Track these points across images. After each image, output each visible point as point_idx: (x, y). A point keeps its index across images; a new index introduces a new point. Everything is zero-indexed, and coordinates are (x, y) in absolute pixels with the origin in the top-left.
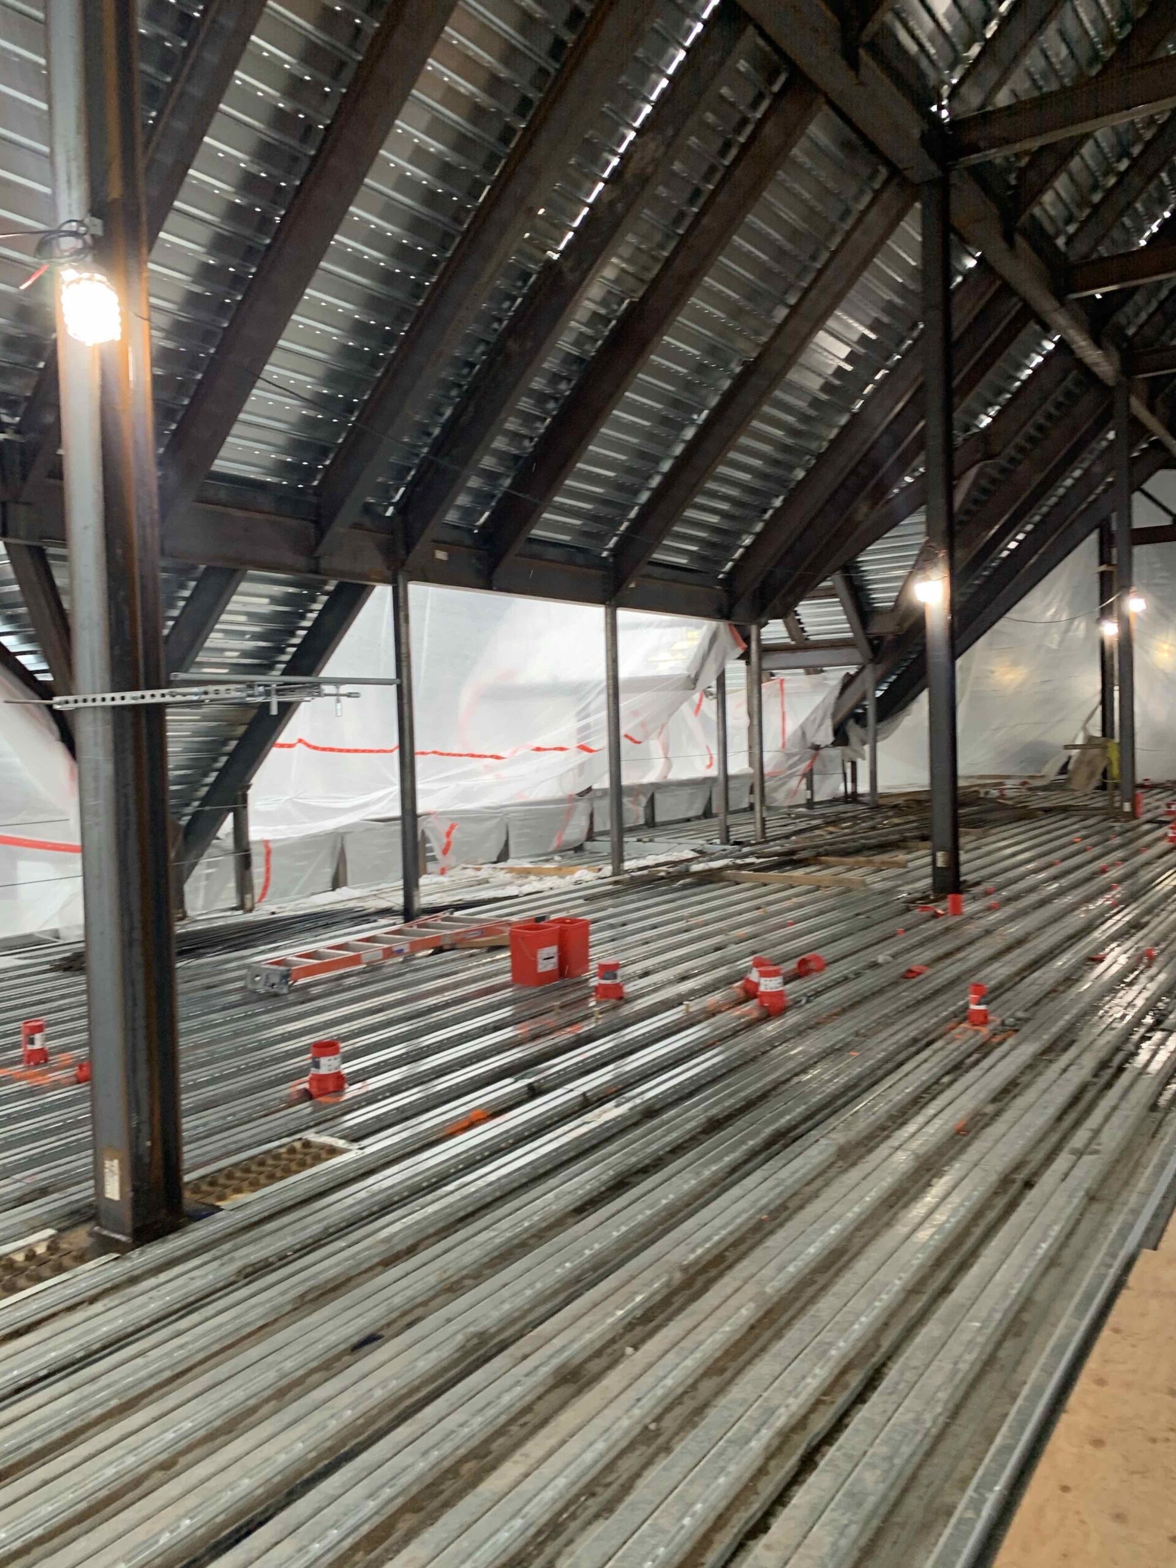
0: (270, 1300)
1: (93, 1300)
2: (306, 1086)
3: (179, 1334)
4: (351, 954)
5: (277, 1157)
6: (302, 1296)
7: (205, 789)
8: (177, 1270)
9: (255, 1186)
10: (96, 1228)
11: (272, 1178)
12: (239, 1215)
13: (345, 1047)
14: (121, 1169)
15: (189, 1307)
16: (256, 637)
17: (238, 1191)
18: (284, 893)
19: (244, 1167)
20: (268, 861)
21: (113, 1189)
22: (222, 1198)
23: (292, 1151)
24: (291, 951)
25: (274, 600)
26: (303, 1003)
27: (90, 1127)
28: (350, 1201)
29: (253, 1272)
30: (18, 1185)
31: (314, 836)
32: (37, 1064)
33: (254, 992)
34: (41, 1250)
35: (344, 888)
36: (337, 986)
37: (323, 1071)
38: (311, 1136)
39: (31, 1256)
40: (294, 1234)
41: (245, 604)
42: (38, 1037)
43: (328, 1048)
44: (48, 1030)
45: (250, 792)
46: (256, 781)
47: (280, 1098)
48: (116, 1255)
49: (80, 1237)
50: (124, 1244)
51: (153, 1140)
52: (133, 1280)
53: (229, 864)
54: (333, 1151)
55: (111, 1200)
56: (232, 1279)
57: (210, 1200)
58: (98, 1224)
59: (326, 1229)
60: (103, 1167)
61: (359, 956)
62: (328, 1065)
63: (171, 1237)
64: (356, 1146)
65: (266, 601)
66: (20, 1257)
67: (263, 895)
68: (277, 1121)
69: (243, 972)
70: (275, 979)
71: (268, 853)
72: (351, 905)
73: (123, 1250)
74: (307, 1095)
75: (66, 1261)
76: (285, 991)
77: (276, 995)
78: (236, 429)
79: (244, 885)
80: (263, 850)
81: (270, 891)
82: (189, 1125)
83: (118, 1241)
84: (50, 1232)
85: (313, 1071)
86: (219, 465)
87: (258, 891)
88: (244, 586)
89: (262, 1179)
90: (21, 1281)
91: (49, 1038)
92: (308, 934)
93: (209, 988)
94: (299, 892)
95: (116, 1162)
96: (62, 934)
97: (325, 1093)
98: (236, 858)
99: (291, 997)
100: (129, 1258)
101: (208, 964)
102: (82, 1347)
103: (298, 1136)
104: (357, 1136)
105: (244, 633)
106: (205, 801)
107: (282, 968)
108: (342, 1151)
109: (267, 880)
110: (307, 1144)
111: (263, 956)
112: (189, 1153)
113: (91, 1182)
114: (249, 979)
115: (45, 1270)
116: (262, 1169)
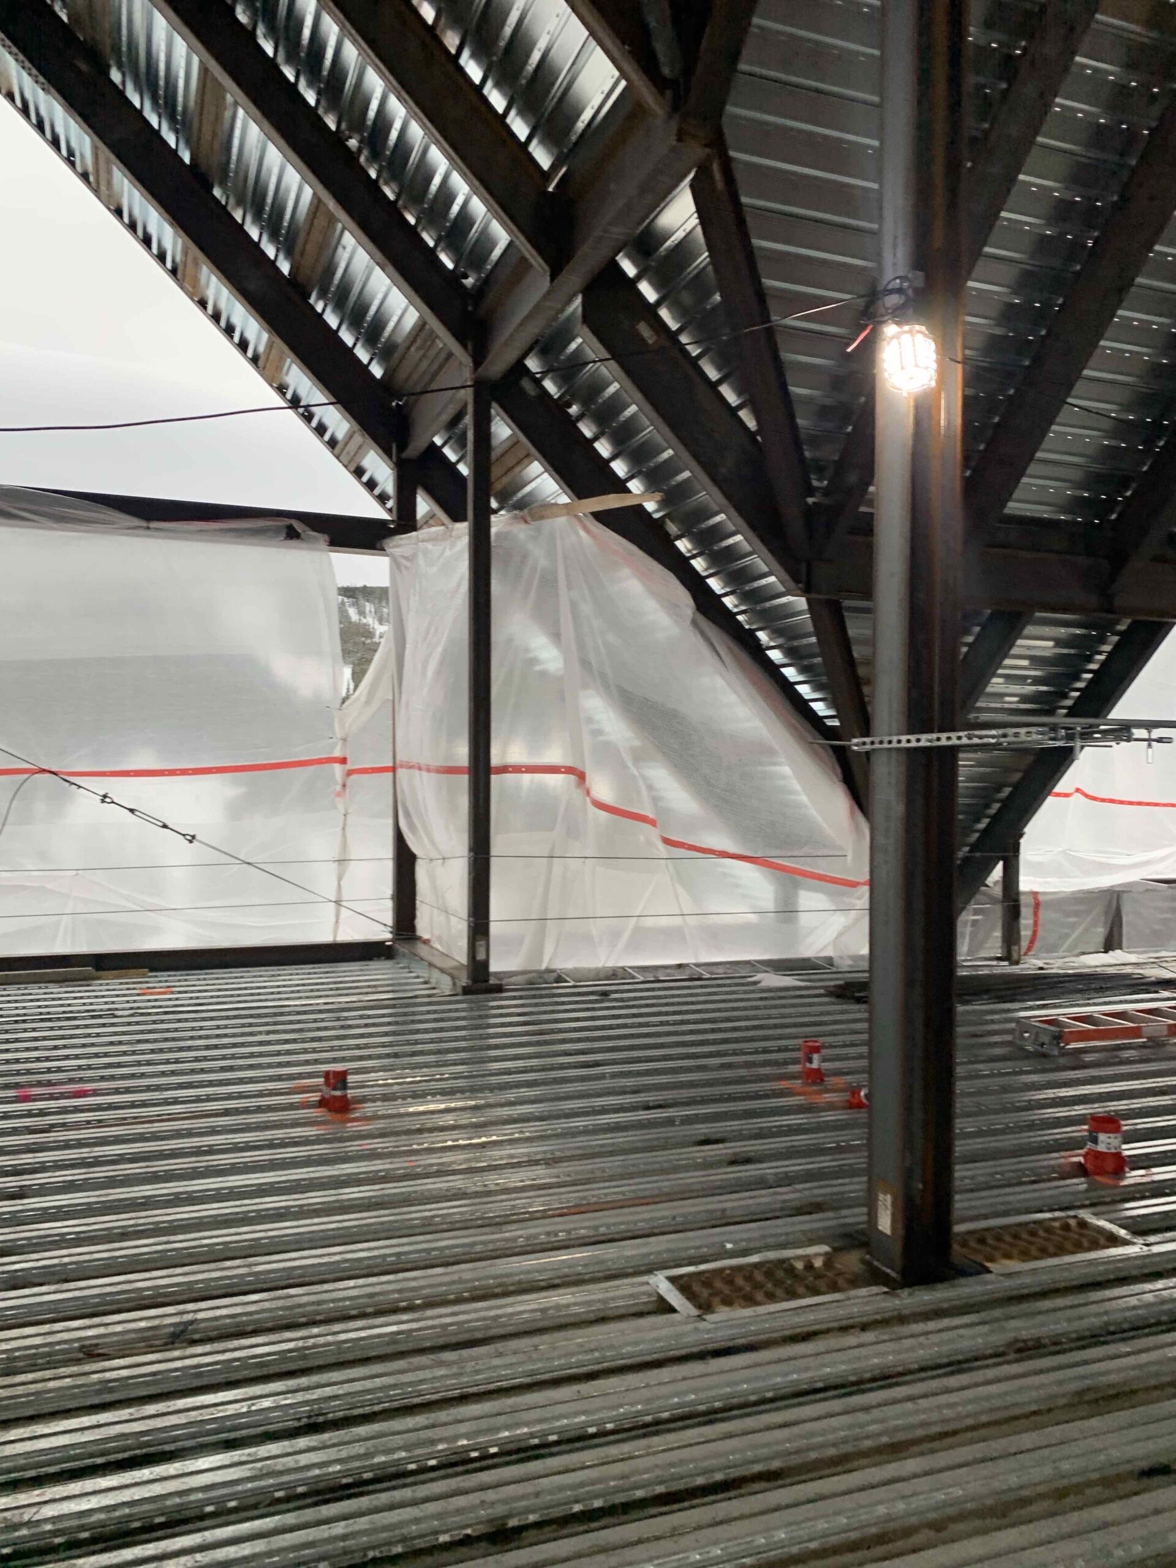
0: (1042, 1386)
1: (864, 1327)
2: (1081, 1159)
3: (948, 1391)
4: (1132, 1025)
5: (1049, 1230)
6: (1080, 1393)
7: (977, 835)
8: (946, 1322)
9: (1026, 1256)
10: (868, 1257)
11: (1044, 1253)
12: (1008, 1283)
13: (1127, 1125)
14: (894, 1204)
15: (957, 1365)
16: (1037, 681)
17: (1008, 1256)
18: (1052, 949)
19: (1015, 1232)
20: (1036, 914)
21: (885, 1223)
22: (992, 1260)
23: (1066, 1227)
24: (1064, 1011)
25: (1059, 643)
26: (1074, 1068)
27: (866, 1154)
28: (1133, 1301)
29: (1026, 1349)
30: (797, 1195)
31: (1089, 892)
32: (814, 1083)
33: (1022, 1049)
34: (818, 1263)
35: (1118, 951)
36: (1112, 1057)
37: (1101, 1148)
38: (1085, 1215)
39: (809, 1267)
40: (1069, 1320)
41: (1029, 648)
42: (815, 1057)
43: (1108, 1123)
44: (824, 1052)
45: (1022, 841)
46: (1028, 829)
47: (1052, 1166)
48: (886, 1289)
49: (852, 1261)
50: (894, 1280)
51: (924, 1183)
52: (902, 1319)
53: (997, 912)
54: (1114, 1240)
55: (882, 1233)
56: (1001, 1349)
57: (979, 1258)
58: (868, 1253)
59: (1107, 1324)
60: (876, 1199)
61: (1139, 1028)
62: (1106, 1142)
63: (939, 1286)
64: (1140, 1240)
65: (1051, 644)
66: (799, 1265)
67: (1029, 949)
68: (1049, 1190)
69: (1013, 1025)
70: (1046, 1039)
71: (1037, 905)
72: (1128, 970)
73: (893, 1286)
74: (1081, 1170)
75: (841, 1282)
76: (1056, 1052)
77: (1045, 1056)
78: (1032, 469)
79: (1011, 936)
80: (1031, 901)
81: (1037, 944)
82: (961, 1173)
83: (887, 1275)
84: (825, 1248)
85: (1090, 1145)
86: (1013, 507)
87: (1024, 944)
88: (1030, 630)
89: (1034, 1251)
90: (801, 1290)
91: (824, 1060)
92: (1079, 995)
93: (976, 1036)
94: (1069, 950)
95: (889, 1198)
96: (836, 962)
97: (1101, 1172)
98: (1004, 907)
99: (1062, 1061)
100: (897, 1296)
101: (974, 1011)
102: (854, 1372)
103: (1072, 1213)
104: (1142, 1228)
105: (1026, 677)
106: (974, 847)
107: (1052, 1028)
108: (1126, 1243)
109: (1035, 933)
110: (1083, 1224)
111: (1033, 1012)
112: (960, 1203)
113: (865, 1210)
114: (1017, 1033)
115: (821, 1284)
116: (1033, 1239)
